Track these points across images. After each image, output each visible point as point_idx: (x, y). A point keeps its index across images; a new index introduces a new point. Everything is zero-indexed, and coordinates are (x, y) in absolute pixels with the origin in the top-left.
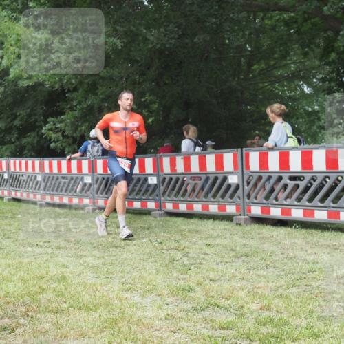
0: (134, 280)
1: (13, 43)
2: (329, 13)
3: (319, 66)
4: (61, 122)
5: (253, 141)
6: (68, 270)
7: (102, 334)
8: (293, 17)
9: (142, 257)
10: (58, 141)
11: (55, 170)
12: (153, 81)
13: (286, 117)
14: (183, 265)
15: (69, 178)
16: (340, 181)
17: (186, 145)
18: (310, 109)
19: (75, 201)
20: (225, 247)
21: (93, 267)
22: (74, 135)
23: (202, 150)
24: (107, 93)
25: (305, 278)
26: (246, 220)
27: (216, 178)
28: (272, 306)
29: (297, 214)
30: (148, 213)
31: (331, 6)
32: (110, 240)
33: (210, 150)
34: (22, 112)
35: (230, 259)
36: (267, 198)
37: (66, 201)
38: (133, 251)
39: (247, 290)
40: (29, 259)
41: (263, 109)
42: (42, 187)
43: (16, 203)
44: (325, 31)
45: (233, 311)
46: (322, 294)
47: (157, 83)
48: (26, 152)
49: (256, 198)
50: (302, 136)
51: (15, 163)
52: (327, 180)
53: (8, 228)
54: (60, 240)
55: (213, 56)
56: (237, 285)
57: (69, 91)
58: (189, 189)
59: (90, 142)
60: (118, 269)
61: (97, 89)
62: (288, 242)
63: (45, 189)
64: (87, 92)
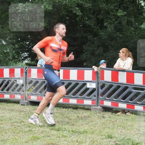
18: (5, 51)
46: (4, 130)
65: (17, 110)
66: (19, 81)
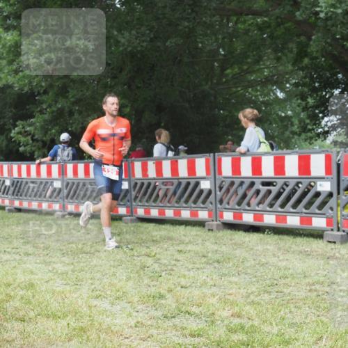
0: (103, 287)
2: (301, 18)
3: (292, 71)
4: (30, 125)
5: (226, 146)
6: (37, 277)
7: (70, 343)
8: (266, 21)
9: (112, 263)
10: (27, 145)
11: (24, 175)
12: (125, 85)
13: (258, 122)
14: (154, 271)
15: (38, 183)
16: (312, 187)
17: (158, 149)
18: (283, 115)
19: (45, 206)
20: (197, 253)
21: (62, 274)
22: (44, 139)
23: (175, 155)
24: (78, 96)
25: (277, 284)
26: (218, 225)
27: (188, 184)
28: (244, 313)
29: (270, 219)
30: (119, 218)
31: (303, 12)
32: (80, 246)
33: (182, 154)
35: (202, 266)
36: (239, 204)
37: (35, 206)
39: (218, 297)
41: (236, 114)
42: (10, 192)
44: (299, 36)
45: (204, 319)
46: (294, 301)
47: (129, 87)
49: (228, 203)
50: (275, 141)
52: (300, 185)
54: (29, 246)
55: (186, 60)
56: (209, 292)
57: (39, 93)
58: (161, 193)
59: (60, 146)
60: (88, 275)
61: (68, 92)
62: (260, 248)
63: (13, 194)
64: (57, 95)
65: (318, 253)
66: (320, 185)
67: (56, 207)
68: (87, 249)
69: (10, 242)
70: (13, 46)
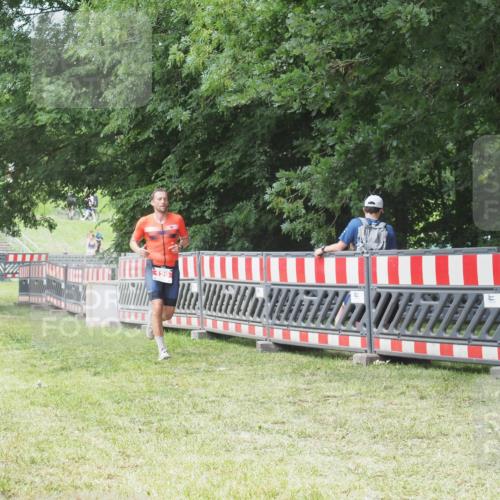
1: (208, 20)
4: (302, 180)
6: (326, 481)
10: (297, 217)
11: (292, 278)
15: (320, 295)
19: (333, 341)
21: (375, 477)
22: (330, 206)
24: (396, 120)
30: (484, 368)
32: (407, 423)
34: (226, 160)
37: (313, 339)
38: (457, 448)
40: (246, 456)
42: (266, 311)
43: (214, 343)
48: (233, 240)
51: (212, 261)
53: (201, 391)
54: (304, 419)
57: (319, 114)
61: (377, 110)
63: (271, 316)
64: (355, 118)
67: (355, 342)
68: (422, 429)
69: (270, 411)
70: (269, 24)
